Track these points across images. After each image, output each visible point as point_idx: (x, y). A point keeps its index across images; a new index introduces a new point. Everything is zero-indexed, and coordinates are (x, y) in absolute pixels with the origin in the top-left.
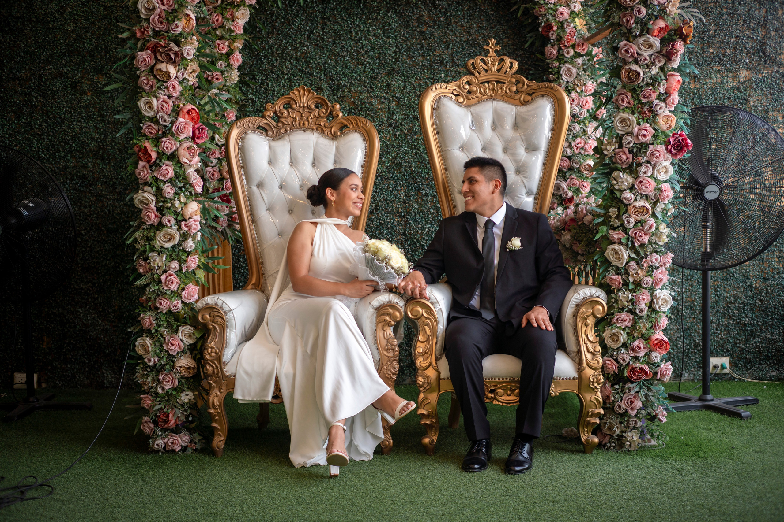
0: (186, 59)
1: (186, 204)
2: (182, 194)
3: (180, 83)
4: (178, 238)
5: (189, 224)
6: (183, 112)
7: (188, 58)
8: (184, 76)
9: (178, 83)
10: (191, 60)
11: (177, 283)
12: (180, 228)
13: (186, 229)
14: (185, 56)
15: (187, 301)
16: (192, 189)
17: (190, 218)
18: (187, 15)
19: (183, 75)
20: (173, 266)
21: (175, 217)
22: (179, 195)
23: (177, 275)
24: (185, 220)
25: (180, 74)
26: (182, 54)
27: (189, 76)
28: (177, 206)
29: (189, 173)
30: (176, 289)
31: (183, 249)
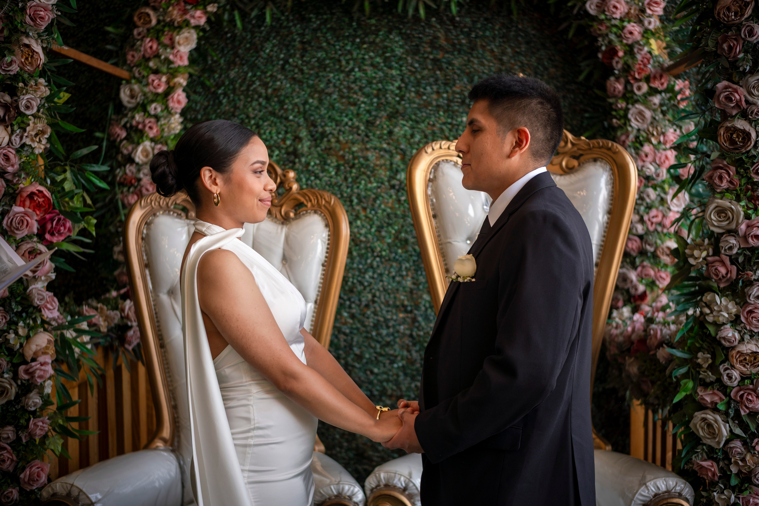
0: (25, 115)
1: (28, 337)
2: (21, 324)
3: (18, 151)
4: (13, 391)
5: (31, 370)
6: (21, 196)
7: (28, 112)
8: (24, 141)
9: (14, 152)
10: (34, 116)
11: (12, 460)
12: (15, 377)
13: (26, 377)
14: (22, 109)
15: (28, 488)
16: (38, 314)
17: (34, 360)
18: (28, 46)
19: (21, 138)
20: (5, 436)
21: (8, 359)
22: (16, 324)
23: (13, 448)
24: (25, 362)
25: (16, 139)
26: (17, 107)
27: (33, 141)
28: (12, 342)
29: (32, 290)
30: (11, 469)
31: (23, 407)
